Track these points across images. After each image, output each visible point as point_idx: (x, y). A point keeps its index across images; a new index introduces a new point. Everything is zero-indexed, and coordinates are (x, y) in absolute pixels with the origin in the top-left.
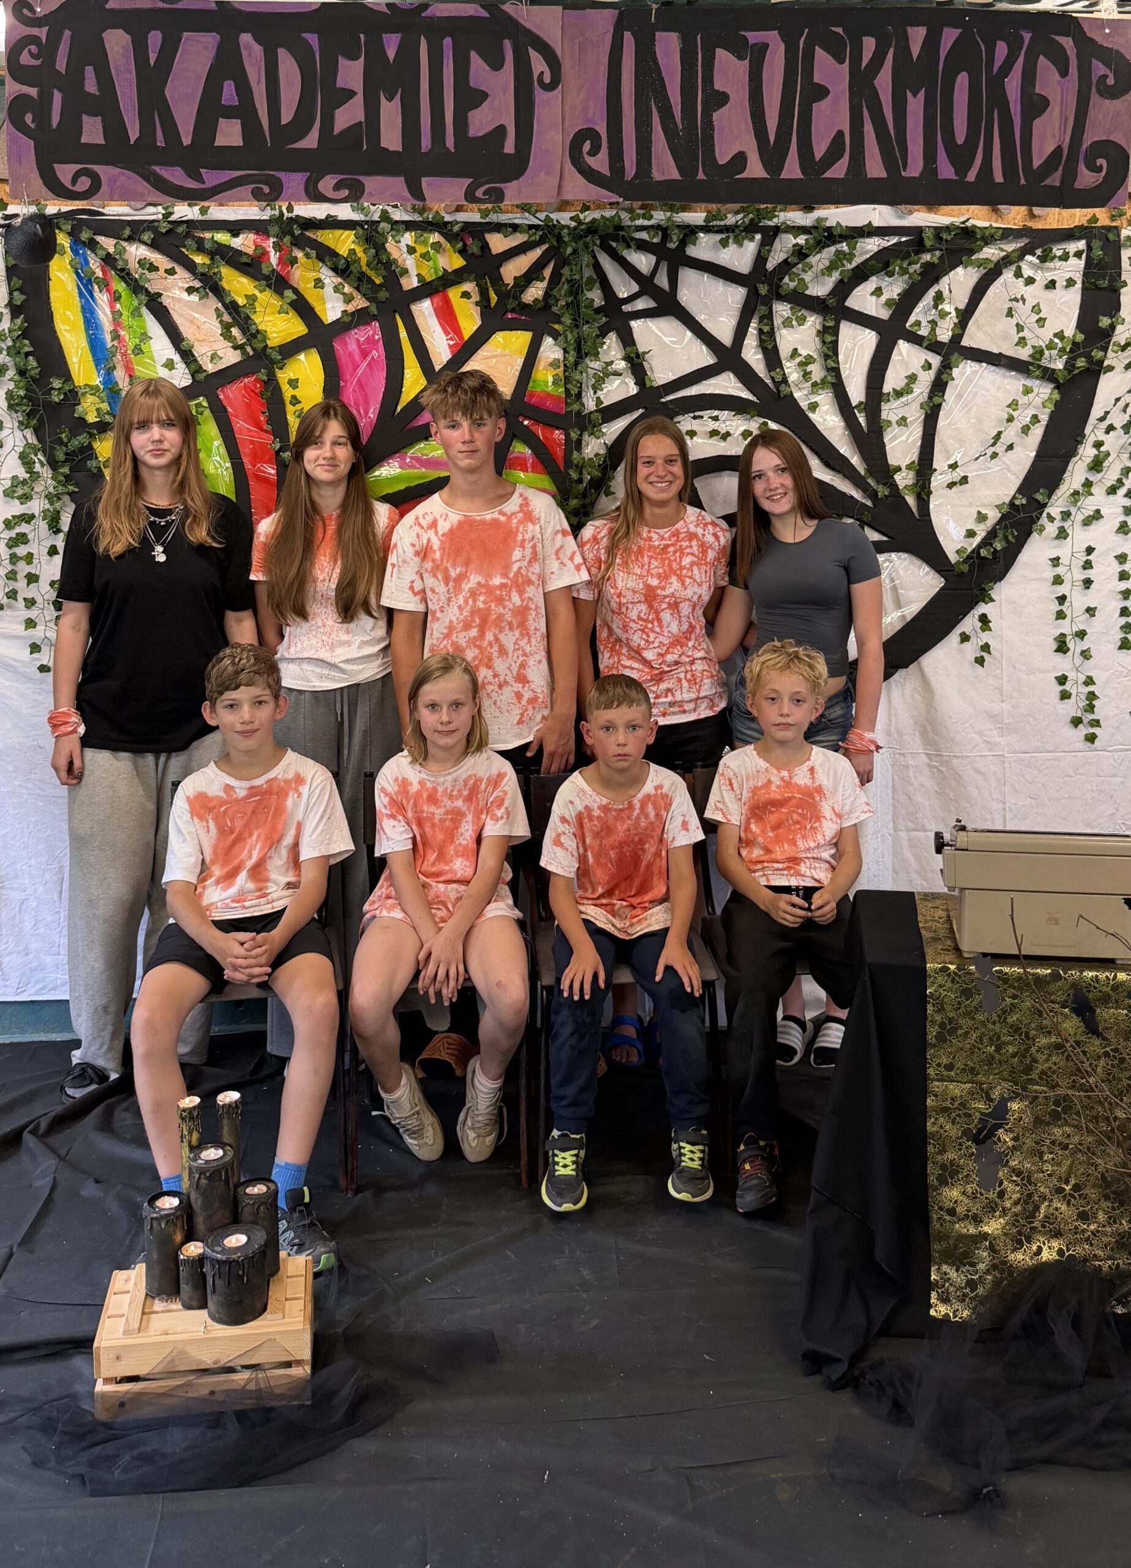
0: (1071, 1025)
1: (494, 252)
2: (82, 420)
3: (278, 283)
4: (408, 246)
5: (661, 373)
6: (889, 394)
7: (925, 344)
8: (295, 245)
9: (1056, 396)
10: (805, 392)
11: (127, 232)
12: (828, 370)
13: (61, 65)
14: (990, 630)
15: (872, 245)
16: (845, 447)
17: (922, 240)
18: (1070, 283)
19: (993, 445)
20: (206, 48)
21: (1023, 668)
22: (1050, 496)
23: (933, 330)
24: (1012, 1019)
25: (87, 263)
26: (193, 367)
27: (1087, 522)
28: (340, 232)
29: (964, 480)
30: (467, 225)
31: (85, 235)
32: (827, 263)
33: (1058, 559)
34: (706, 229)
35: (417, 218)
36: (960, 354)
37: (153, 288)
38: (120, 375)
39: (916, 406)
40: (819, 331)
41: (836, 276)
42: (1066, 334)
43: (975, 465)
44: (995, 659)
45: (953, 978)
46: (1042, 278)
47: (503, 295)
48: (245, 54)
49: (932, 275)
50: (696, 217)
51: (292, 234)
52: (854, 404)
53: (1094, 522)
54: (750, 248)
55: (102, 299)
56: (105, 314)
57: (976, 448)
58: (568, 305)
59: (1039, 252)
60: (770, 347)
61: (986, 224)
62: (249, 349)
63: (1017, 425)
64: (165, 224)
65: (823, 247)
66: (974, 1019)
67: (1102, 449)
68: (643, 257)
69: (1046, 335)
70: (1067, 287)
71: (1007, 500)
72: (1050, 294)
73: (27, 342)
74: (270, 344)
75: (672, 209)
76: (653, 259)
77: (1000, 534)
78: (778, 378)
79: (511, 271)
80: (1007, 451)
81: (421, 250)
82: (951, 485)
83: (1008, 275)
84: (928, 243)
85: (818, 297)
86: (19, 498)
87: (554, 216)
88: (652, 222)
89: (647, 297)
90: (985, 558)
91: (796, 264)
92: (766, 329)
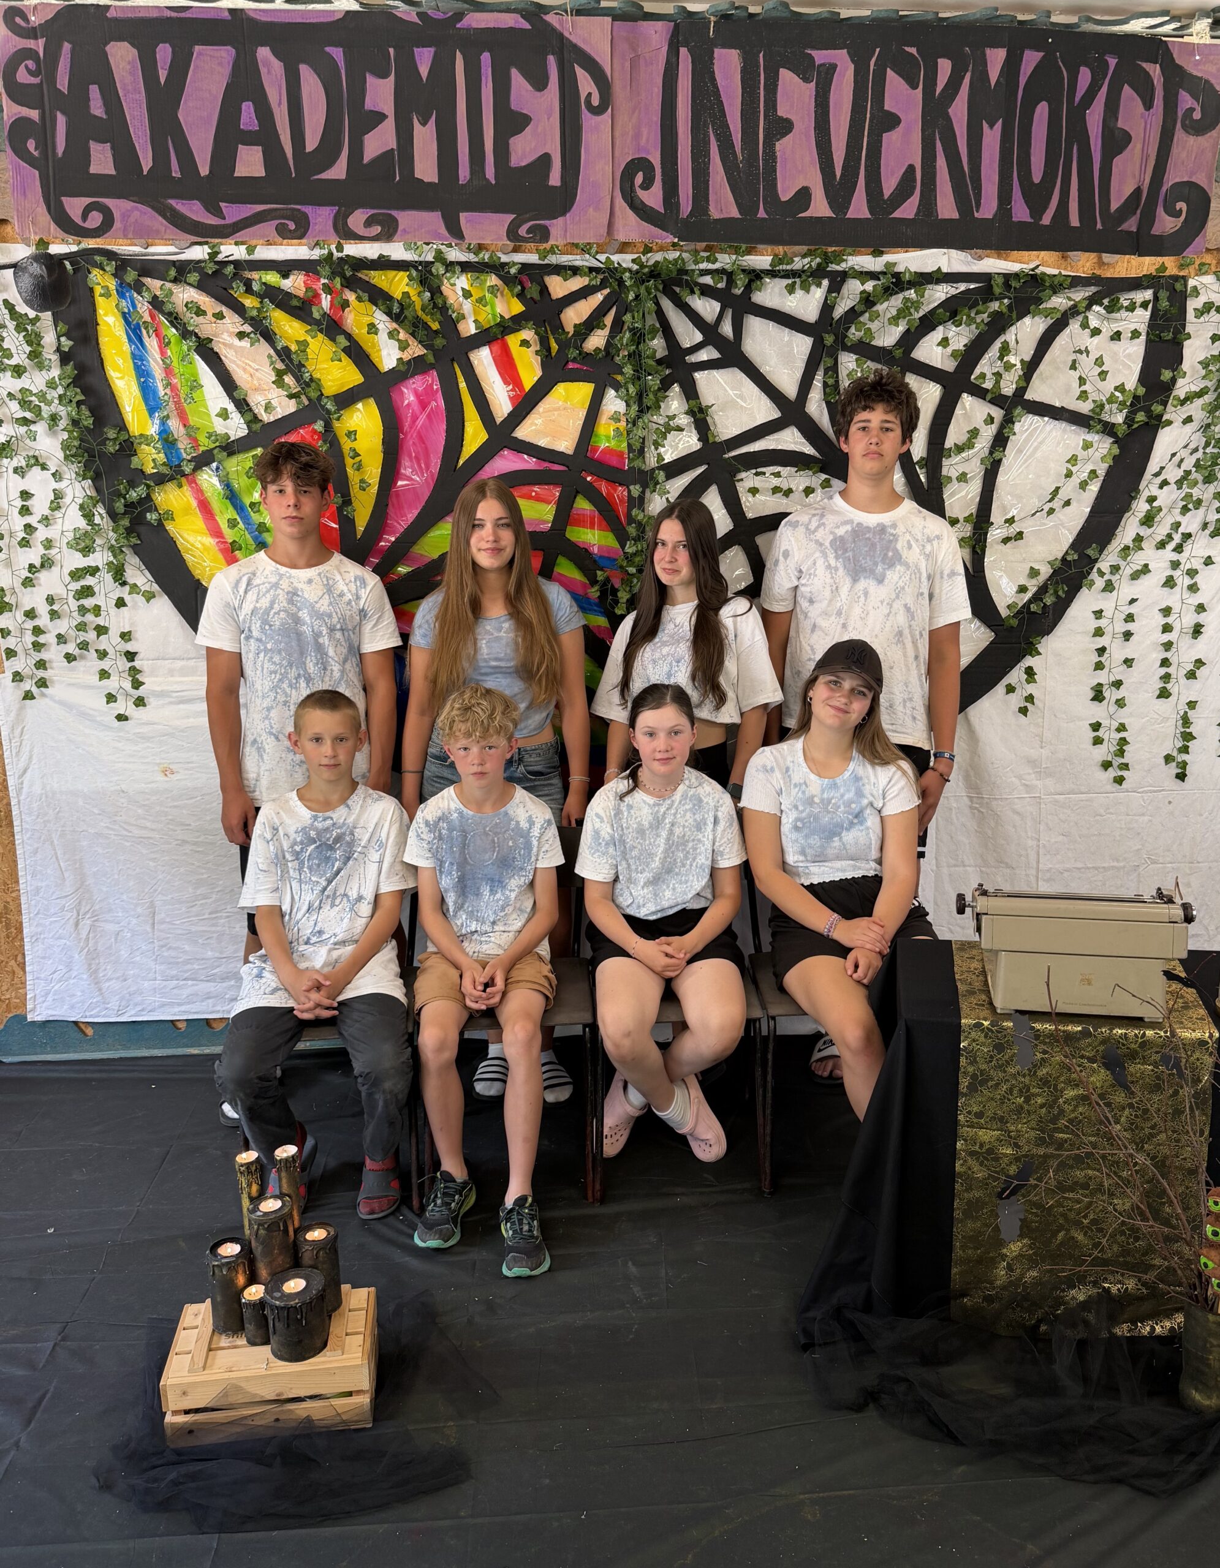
0: (1100, 1077)
1: (554, 296)
2: (139, 471)
3: (331, 328)
4: (463, 289)
5: (724, 428)
6: (950, 449)
7: (989, 396)
8: (347, 287)
9: (1116, 451)
11: (172, 273)
13: (62, 83)
14: (1034, 681)
15: (940, 293)
17: (990, 287)
18: (1135, 334)
19: (1050, 501)
20: (221, 64)
21: (1064, 716)
22: (1100, 552)
23: (997, 382)
24: (1042, 1072)
25: (134, 307)
26: (249, 416)
27: (1135, 576)
28: (394, 273)
29: (1019, 536)
30: (525, 267)
31: (131, 276)
32: (894, 312)
33: (1101, 611)
34: (773, 273)
35: (473, 259)
36: (1023, 408)
37: (203, 334)
38: (175, 425)
39: (976, 461)
41: (903, 325)
42: (1127, 388)
43: (1030, 521)
44: (1038, 708)
45: (987, 1032)
46: (1107, 329)
47: (563, 344)
48: (263, 72)
49: (999, 325)
50: (761, 260)
51: (343, 275)
52: (915, 460)
53: (1142, 576)
54: (818, 294)
55: (152, 344)
57: (1033, 502)
58: (629, 355)
59: (1106, 302)
61: (1055, 272)
62: (304, 398)
63: (1075, 480)
64: (211, 265)
65: (891, 295)
66: (1005, 1072)
67: (1154, 504)
68: (707, 305)
69: (1109, 386)
70: (1132, 338)
71: (1060, 556)
72: (1116, 346)
73: (78, 390)
74: (326, 392)
75: (738, 252)
76: (717, 306)
77: (1050, 590)
79: (574, 315)
80: (1062, 506)
81: (477, 294)
82: (1005, 540)
83: (1074, 325)
84: (997, 290)
85: (884, 348)
86: (81, 551)
87: (615, 258)
88: (717, 266)
89: (710, 347)
90: (1034, 613)
91: (863, 313)
92: (831, 381)
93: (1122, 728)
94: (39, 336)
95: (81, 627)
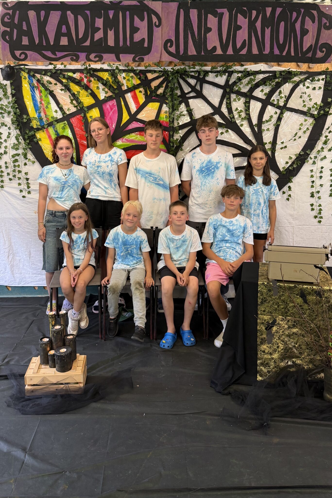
1: (149, 79)
2: (32, 127)
3: (86, 88)
4: (123, 77)
5: (198, 115)
6: (264, 121)
7: (276, 106)
8: (91, 76)
9: (315, 122)
10: (240, 121)
11: (43, 73)
12: (246, 114)
13: (16, 21)
14: (291, 190)
15: (260, 77)
16: (251, 137)
17: (276, 75)
18: (320, 88)
19: (294, 137)
20: (57, 16)
21: (301, 201)
22: (311, 152)
23: (278, 102)
25: (33, 82)
26: (63, 112)
27: (322, 159)
28: (104, 73)
29: (286, 147)
30: (141, 71)
31: (32, 74)
32: (247, 82)
33: (312, 170)
34: (211, 72)
35: (126, 68)
36: (286, 109)
37: (51, 89)
38: (42, 114)
39: (272, 125)
40: (244, 103)
41: (250, 86)
42: (318, 103)
43: (289, 143)
44: (292, 199)
46: (312, 86)
47: (151, 92)
48: (68, 17)
49: (278, 85)
51: (90, 73)
52: (254, 125)
53: (324, 159)
54: (225, 77)
55: (37, 92)
56: (38, 97)
57: (290, 137)
58: (170, 95)
59: (311, 79)
60: (229, 107)
61: (295, 70)
62: (78, 107)
63: (302, 131)
64: (54, 70)
65: (246, 77)
67: (327, 138)
68: (193, 81)
69: (312, 103)
71: (298, 153)
72: (314, 91)
73: (16, 104)
74: (85, 106)
75: (201, 65)
76: (195, 81)
77: (296, 163)
78: (232, 117)
79: (154, 84)
80: (299, 138)
81: (127, 78)
82: (282, 148)
83: (301, 85)
84: (278, 76)
85: (244, 93)
86: (15, 149)
87: (166, 68)
88: (195, 70)
89: (193, 93)
90: (291, 170)
91: (238, 82)
92: (228, 102)
93: (320, 205)
94: (6, 89)
95: (14, 171)
